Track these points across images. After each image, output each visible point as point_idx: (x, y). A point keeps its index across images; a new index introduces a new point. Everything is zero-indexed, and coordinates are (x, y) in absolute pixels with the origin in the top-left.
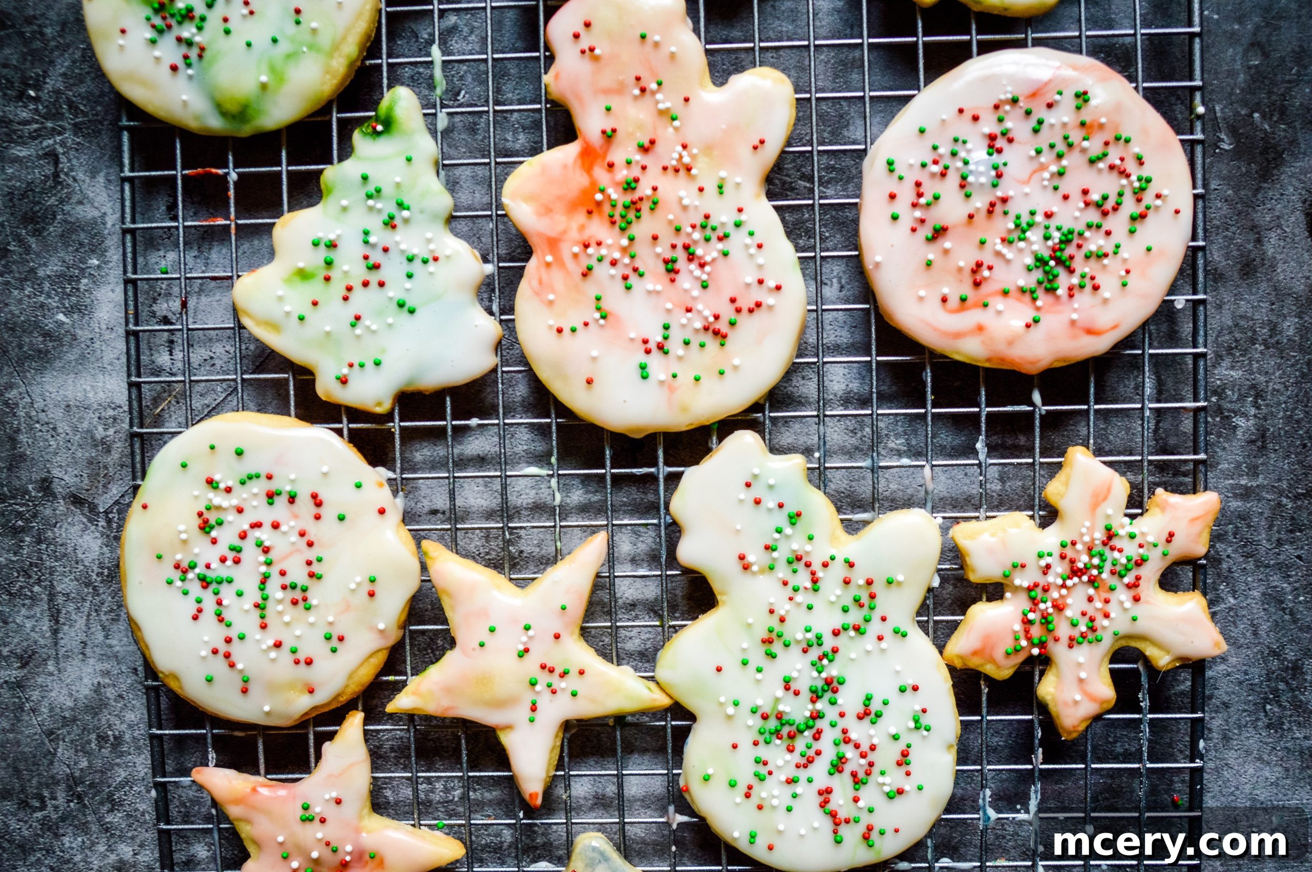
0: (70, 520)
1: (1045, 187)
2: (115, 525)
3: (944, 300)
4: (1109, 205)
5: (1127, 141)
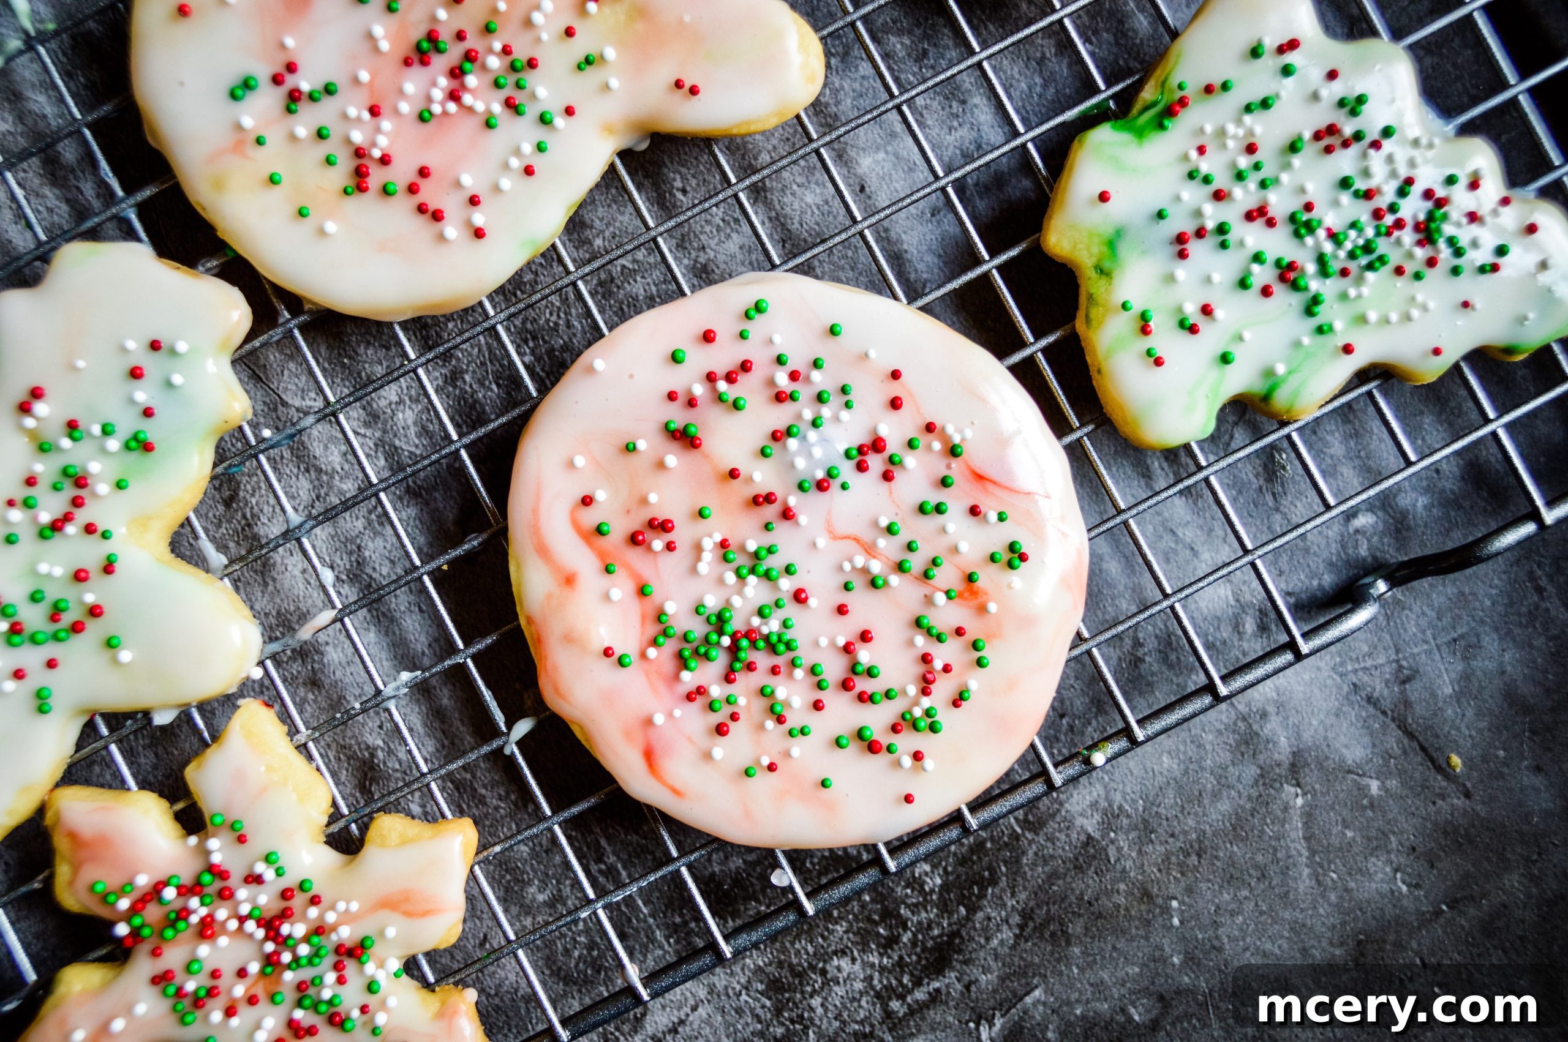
1: (840, 568)
3: (587, 501)
4: (863, 685)
5: (979, 663)
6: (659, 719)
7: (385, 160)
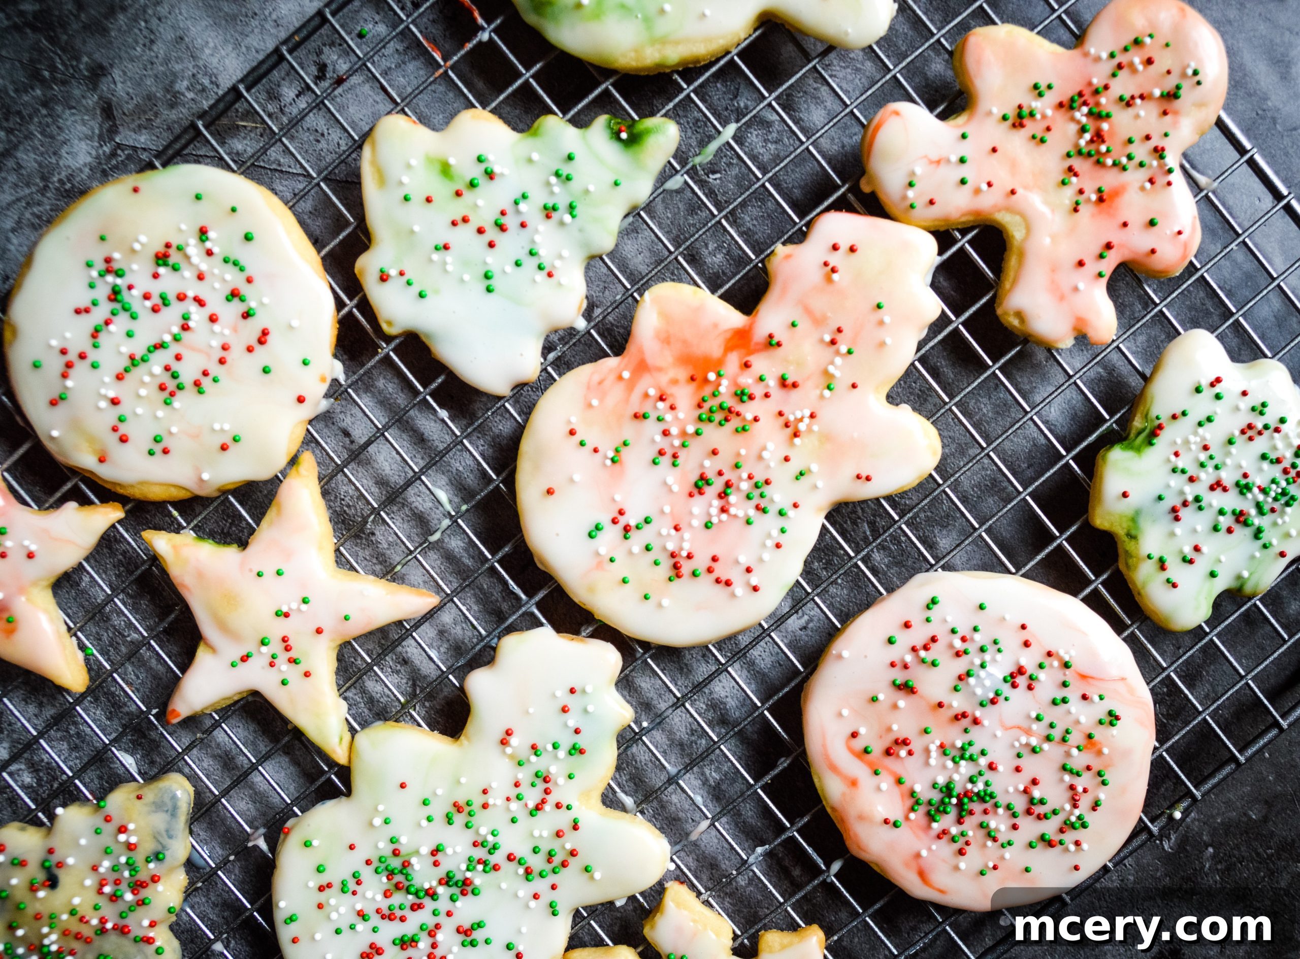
0: (86, 118)
1: (1013, 746)
2: (114, 162)
3: (854, 735)
5: (1104, 783)
6: (924, 853)
7: (689, 556)
